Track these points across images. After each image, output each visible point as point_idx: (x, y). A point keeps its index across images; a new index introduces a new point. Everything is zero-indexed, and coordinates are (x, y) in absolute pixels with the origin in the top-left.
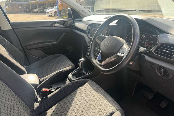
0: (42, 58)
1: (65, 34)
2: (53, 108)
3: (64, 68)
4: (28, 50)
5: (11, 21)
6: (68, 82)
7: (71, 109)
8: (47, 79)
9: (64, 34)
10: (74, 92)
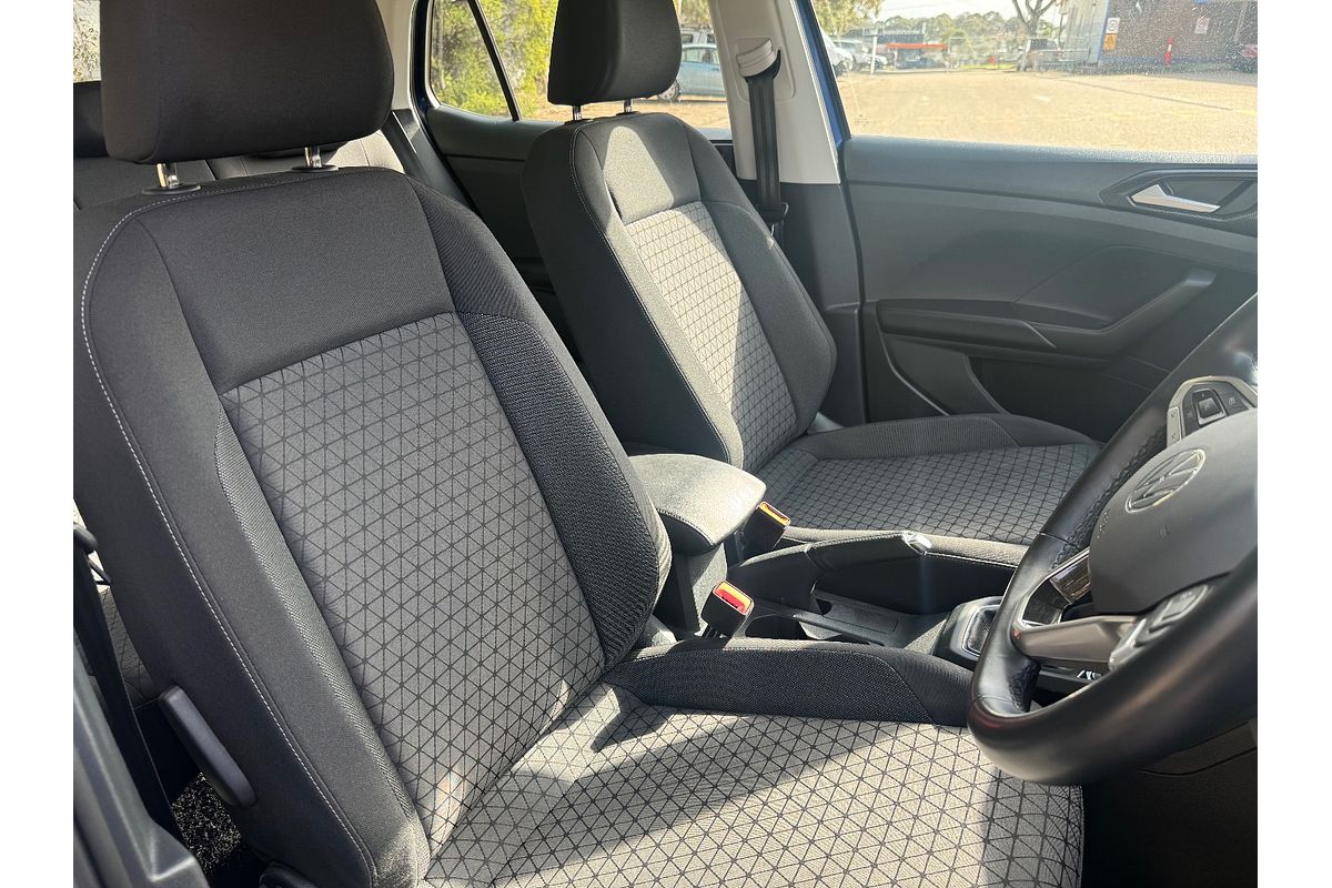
0: (951, 413)
1: (1205, 283)
2: (710, 722)
3: (991, 538)
4: (885, 329)
5: (856, 131)
6: (924, 644)
7: (752, 804)
8: (806, 548)
9: (1191, 282)
10: (866, 728)
